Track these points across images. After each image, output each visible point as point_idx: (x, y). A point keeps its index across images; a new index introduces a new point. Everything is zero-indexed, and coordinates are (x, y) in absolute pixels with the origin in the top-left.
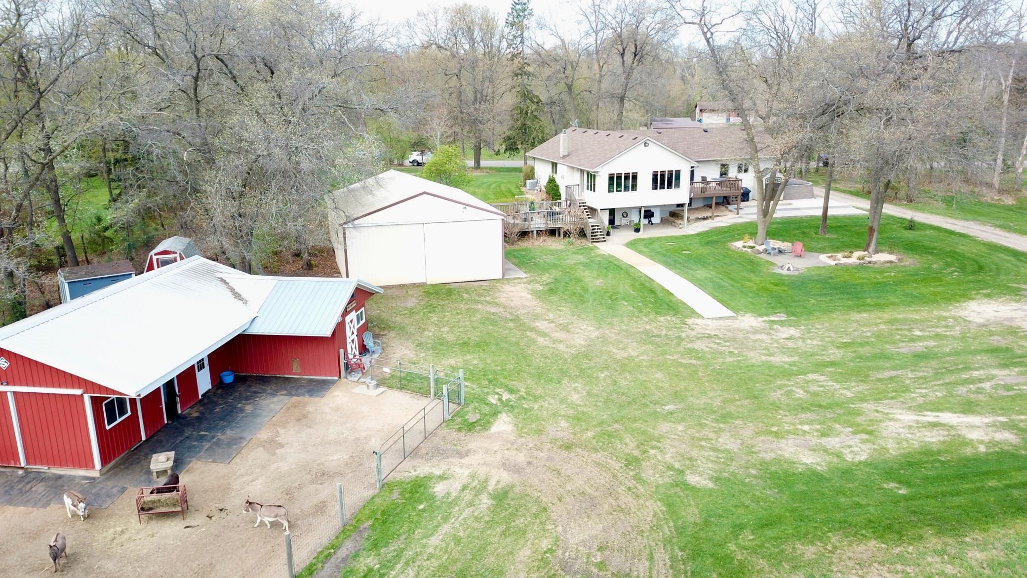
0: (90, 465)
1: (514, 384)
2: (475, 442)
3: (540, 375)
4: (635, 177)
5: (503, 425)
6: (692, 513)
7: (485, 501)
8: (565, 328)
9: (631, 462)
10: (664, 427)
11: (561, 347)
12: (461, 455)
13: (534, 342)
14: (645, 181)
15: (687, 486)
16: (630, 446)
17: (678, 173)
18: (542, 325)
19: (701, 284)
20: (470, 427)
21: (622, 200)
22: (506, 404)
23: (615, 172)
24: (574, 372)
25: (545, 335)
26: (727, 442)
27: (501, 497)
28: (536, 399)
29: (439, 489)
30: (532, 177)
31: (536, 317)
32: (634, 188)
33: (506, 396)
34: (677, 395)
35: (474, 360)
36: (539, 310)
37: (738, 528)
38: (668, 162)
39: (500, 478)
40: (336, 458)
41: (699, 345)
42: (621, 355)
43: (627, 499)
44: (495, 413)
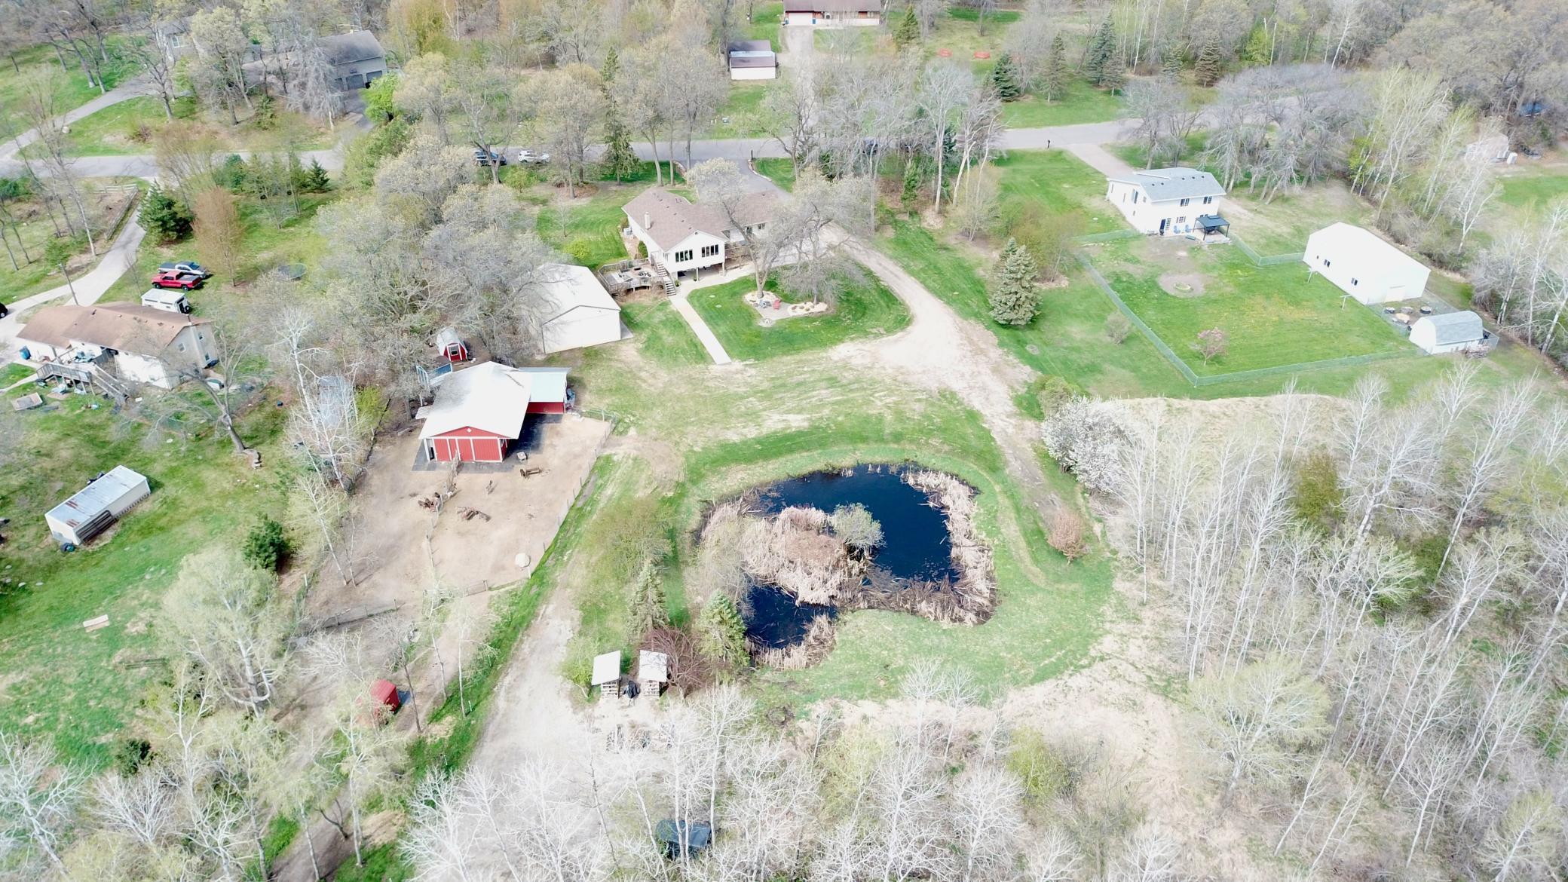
0: (498, 458)
1: (634, 412)
2: (623, 440)
3: (645, 407)
4: (691, 252)
5: (632, 431)
6: (693, 460)
7: (631, 461)
8: (654, 376)
9: (677, 444)
10: (690, 428)
11: (652, 389)
12: (620, 445)
13: (640, 386)
14: (697, 253)
15: (693, 451)
16: (676, 438)
17: (717, 246)
18: (643, 374)
19: (718, 336)
20: (621, 433)
21: (685, 266)
22: (632, 422)
23: (679, 251)
24: (658, 403)
25: (645, 381)
26: (710, 433)
27: (635, 459)
28: (644, 419)
29: (615, 458)
30: (627, 226)
31: (641, 369)
32: (691, 258)
33: (632, 418)
34: (697, 413)
35: (616, 399)
36: (641, 364)
37: (705, 464)
38: (711, 241)
39: (633, 453)
40: (577, 449)
41: (711, 384)
42: (677, 392)
43: (674, 457)
44: (629, 427)
